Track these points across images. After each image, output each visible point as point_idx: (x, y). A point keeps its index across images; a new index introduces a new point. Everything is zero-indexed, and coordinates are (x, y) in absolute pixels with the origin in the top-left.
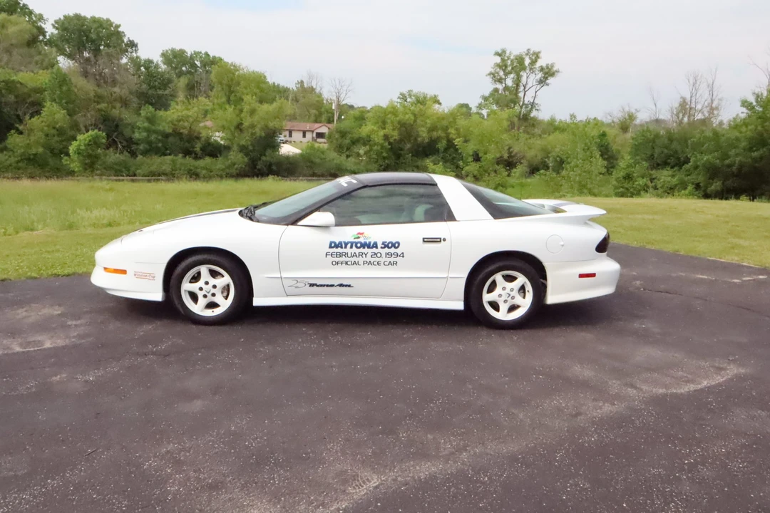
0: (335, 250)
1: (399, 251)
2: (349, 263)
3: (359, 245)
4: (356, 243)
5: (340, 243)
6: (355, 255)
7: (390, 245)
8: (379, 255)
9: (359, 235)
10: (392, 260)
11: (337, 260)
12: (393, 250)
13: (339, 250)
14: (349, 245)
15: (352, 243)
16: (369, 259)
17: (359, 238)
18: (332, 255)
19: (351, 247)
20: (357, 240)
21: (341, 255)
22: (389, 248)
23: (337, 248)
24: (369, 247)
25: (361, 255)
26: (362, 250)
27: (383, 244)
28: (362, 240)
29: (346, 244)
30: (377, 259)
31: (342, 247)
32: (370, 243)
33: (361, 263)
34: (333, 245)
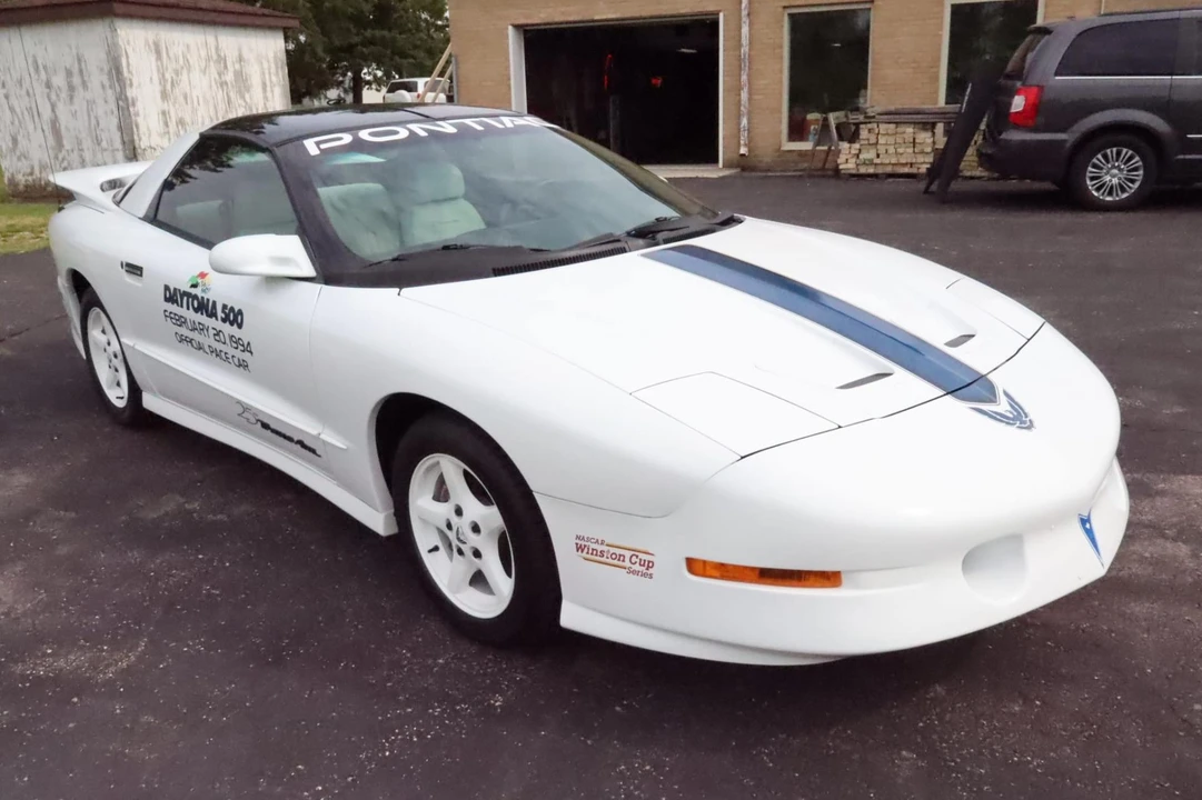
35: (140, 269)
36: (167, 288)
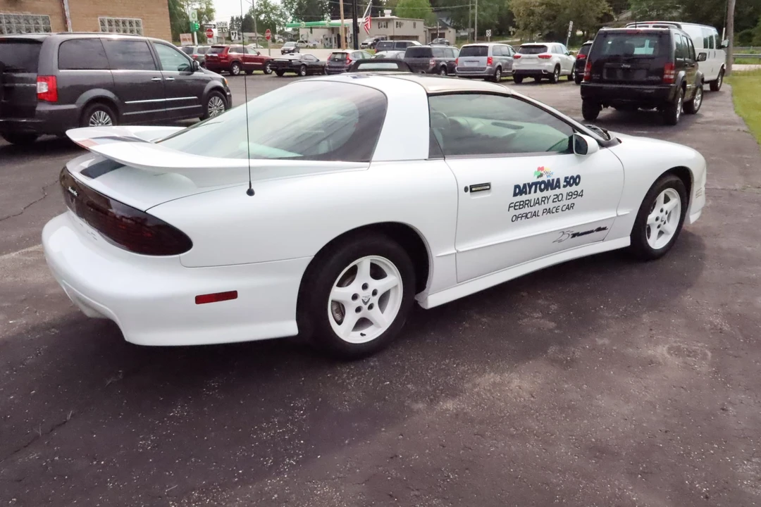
35: (488, 184)
36: (517, 187)
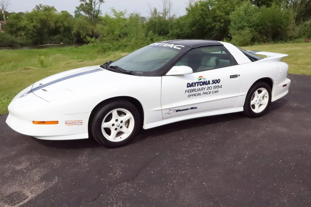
0: (190, 88)
1: (219, 84)
2: (196, 95)
3: (201, 84)
4: (200, 82)
5: (192, 83)
6: (199, 90)
7: (216, 82)
8: (210, 88)
9: (200, 78)
10: (216, 90)
11: (190, 94)
12: (217, 84)
13: (192, 88)
14: (197, 84)
15: (198, 83)
16: (206, 91)
17: (201, 79)
18: (188, 91)
19: (198, 85)
20: (200, 81)
21: (193, 90)
22: (215, 83)
23: (191, 87)
24: (206, 84)
25: (202, 89)
26: (203, 86)
27: (213, 81)
28: (202, 80)
29: (195, 84)
30: (209, 91)
31: (193, 86)
32: (206, 81)
33: (202, 94)
34: (189, 85)
